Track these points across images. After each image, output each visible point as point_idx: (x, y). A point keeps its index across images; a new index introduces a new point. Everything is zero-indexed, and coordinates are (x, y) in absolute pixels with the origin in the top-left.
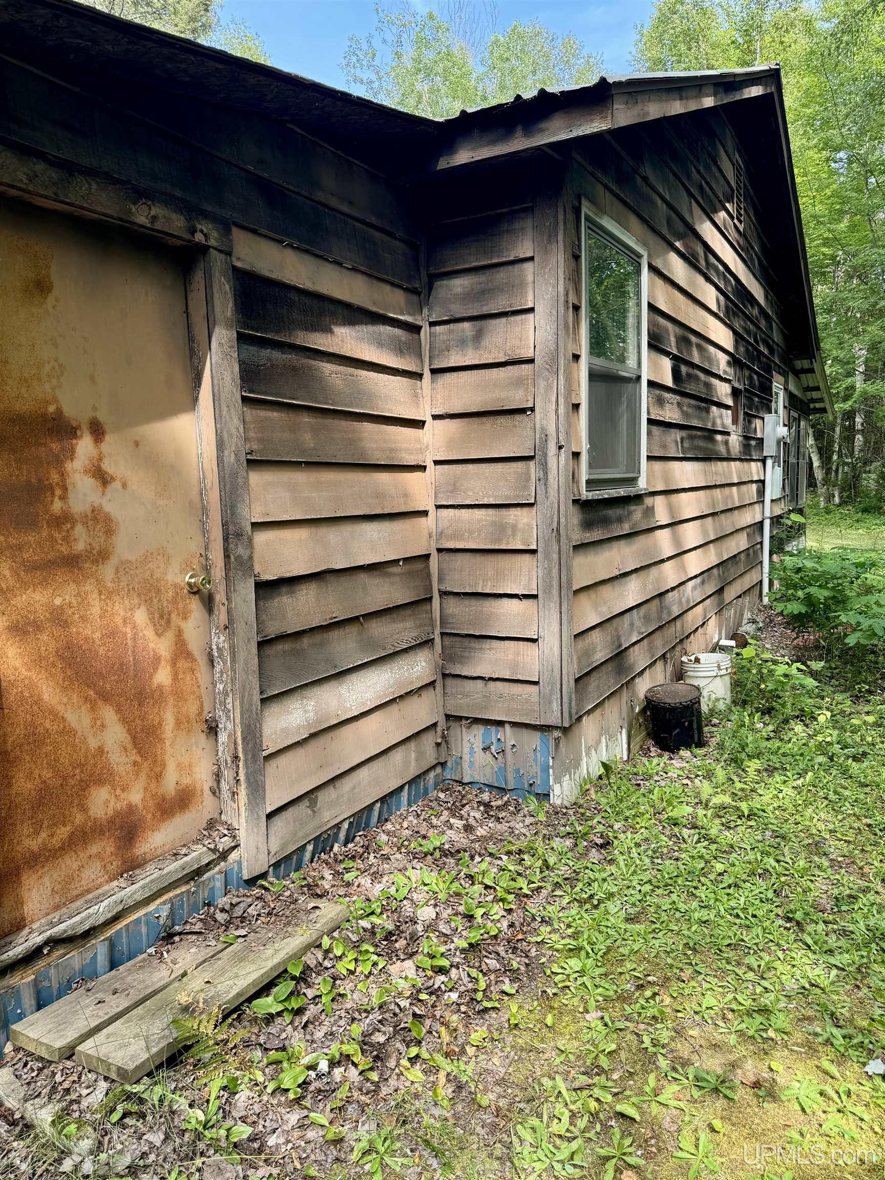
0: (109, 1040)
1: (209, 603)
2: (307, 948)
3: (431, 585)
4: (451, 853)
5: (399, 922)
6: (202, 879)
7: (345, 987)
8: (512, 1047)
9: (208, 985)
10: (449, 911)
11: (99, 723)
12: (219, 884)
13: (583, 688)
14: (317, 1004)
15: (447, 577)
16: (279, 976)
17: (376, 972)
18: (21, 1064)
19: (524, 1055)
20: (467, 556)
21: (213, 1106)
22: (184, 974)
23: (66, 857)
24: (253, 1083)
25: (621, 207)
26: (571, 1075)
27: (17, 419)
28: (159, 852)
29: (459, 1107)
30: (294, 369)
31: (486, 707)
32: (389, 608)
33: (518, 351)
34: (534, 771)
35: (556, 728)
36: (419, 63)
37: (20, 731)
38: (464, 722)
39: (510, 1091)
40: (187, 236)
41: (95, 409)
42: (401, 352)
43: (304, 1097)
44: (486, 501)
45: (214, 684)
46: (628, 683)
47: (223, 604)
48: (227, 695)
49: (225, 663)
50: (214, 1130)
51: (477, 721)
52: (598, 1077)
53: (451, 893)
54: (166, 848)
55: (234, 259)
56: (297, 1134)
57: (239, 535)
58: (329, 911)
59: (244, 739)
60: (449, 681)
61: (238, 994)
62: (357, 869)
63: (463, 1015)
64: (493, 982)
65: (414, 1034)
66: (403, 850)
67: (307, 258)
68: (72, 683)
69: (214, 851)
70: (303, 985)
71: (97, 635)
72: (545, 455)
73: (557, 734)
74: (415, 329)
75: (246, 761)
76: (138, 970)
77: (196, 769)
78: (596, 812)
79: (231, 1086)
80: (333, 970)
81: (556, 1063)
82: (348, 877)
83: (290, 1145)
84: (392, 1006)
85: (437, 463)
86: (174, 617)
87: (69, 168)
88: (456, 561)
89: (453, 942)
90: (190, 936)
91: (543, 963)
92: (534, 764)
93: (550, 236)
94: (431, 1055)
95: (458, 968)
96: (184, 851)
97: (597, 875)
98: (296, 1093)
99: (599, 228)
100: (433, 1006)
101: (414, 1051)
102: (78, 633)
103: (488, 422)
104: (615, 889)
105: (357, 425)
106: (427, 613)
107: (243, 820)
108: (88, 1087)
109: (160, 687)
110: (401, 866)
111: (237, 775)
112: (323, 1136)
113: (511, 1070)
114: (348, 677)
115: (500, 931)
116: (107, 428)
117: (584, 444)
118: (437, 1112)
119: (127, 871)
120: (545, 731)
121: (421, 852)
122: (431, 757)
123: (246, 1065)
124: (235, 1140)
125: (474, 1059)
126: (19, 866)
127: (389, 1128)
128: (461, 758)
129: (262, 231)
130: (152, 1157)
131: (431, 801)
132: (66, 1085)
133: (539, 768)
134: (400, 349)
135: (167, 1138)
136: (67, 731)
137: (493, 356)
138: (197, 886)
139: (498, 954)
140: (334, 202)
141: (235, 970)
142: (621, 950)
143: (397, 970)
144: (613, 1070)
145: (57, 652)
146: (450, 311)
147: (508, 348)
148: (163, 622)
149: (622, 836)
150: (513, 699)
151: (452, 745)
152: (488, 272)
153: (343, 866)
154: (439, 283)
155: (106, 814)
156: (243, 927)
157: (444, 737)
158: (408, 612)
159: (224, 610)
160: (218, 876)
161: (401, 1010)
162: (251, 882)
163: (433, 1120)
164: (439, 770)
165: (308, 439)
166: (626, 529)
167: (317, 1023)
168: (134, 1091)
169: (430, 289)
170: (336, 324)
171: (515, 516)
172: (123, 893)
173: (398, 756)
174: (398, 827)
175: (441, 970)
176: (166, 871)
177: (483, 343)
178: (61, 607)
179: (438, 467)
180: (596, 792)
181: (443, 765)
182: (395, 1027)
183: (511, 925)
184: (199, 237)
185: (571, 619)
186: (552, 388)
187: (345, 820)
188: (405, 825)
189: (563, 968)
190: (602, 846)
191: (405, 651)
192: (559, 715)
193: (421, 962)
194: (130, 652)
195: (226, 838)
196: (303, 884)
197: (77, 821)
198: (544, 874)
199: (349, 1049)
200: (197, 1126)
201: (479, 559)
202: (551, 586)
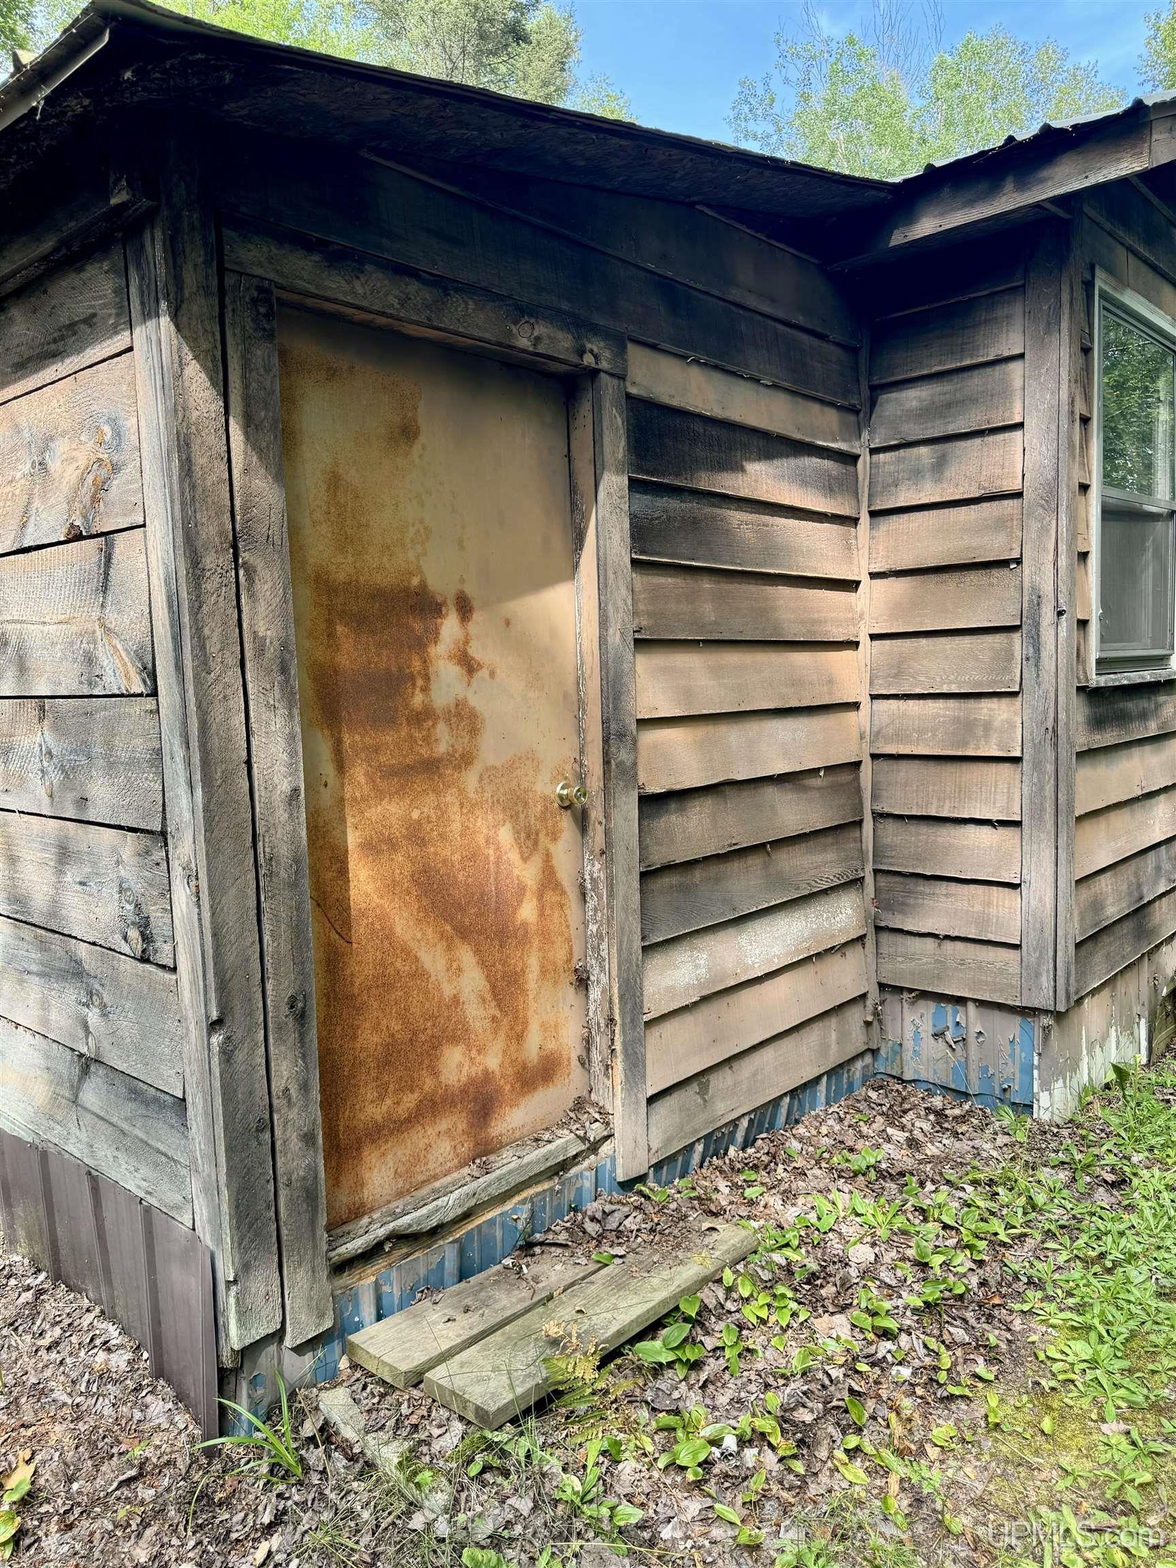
0: (464, 1370)
1: (582, 821)
2: (704, 1281)
3: (861, 804)
4: (890, 1175)
5: (825, 1261)
6: (568, 1175)
7: (755, 1340)
8: (992, 1455)
9: (580, 1316)
10: (893, 1254)
11: (455, 965)
12: (588, 1184)
13: (1086, 957)
14: (718, 1359)
15: (885, 793)
16: (667, 1315)
17: (795, 1325)
18: (359, 1386)
19: (1010, 1469)
20: (916, 764)
21: (593, 1474)
22: (550, 1298)
23: (412, 1132)
24: (640, 1452)
25: (1150, 275)
26: (1083, 1509)
27: (378, 594)
28: (517, 1135)
29: (919, 1528)
30: (695, 522)
31: (939, 977)
32: (805, 834)
33: (998, 483)
34: (1010, 1072)
35: (1046, 1012)
36: (834, 105)
37: (369, 971)
38: (905, 995)
39: (991, 1516)
40: (574, 359)
41: (462, 581)
42: (831, 490)
43: (706, 1481)
44: (945, 689)
45: (585, 924)
46: (1150, 953)
47: (600, 823)
48: (601, 938)
49: (600, 897)
50: (594, 1506)
51: (924, 995)
52: (1124, 1518)
53: (895, 1228)
54: (525, 1131)
55: (628, 384)
56: (698, 1528)
57: (621, 735)
58: (730, 1236)
59: (621, 997)
60: (885, 938)
61: (618, 1331)
62: (762, 1184)
63: (919, 1401)
64: (961, 1360)
65: (853, 1416)
66: (824, 1165)
67: (717, 376)
68: (427, 916)
69: (583, 1139)
70: (699, 1331)
71: (457, 857)
72: (1037, 625)
73: (1046, 1020)
74: (852, 459)
75: (623, 1025)
76: (493, 1285)
77: (563, 1032)
78: (1103, 1135)
79: (613, 1452)
80: (738, 1315)
81: (1058, 1488)
82: (750, 1193)
83: (689, 1543)
84: (820, 1375)
85: (873, 637)
86: (542, 836)
87: (444, 285)
88: (898, 771)
89: (900, 1297)
90: (553, 1249)
91: (1033, 1343)
92: (1010, 1061)
93: (1049, 324)
94: (877, 1450)
95: (910, 1334)
96: (547, 1136)
97: (1109, 1225)
98: (696, 1474)
99: (1118, 308)
100: (877, 1383)
101: (852, 1441)
102: (436, 854)
103: (951, 582)
104: (1138, 1249)
105: (770, 590)
106: (855, 841)
107: (618, 1102)
108: (440, 1426)
109: (524, 924)
110: (822, 1186)
111: (613, 1044)
112: (734, 1538)
113: (992, 1487)
114: (750, 924)
115: (968, 1290)
116: (476, 604)
117: (1094, 607)
118: (889, 1530)
119: (480, 1156)
120: (1029, 1015)
121: (848, 1169)
122: (857, 1041)
123: (630, 1427)
124: (622, 1523)
125: (937, 1464)
126: (360, 1138)
127: (823, 1542)
128: (901, 1045)
129: (664, 346)
130: (518, 1529)
131: (858, 1101)
132: (414, 1420)
133: (1018, 1066)
134: (830, 487)
135: (536, 1508)
136: (420, 974)
137: (961, 490)
138: (562, 1184)
139: (965, 1321)
140: (752, 301)
141: (613, 1299)
142: (1152, 1337)
143: (825, 1325)
144: (1148, 1511)
145: (412, 876)
146: (900, 433)
147: (983, 479)
148: (529, 843)
149: (1145, 1174)
150: (980, 968)
151: (889, 1027)
152: (955, 378)
153: (742, 1177)
154: (885, 396)
155: (459, 1081)
156: (620, 1244)
157: (876, 1014)
158: (830, 840)
159: (600, 830)
160: (587, 1174)
161: (831, 1381)
162: (627, 1186)
163: (882, 1541)
164: (868, 1059)
165: (708, 611)
166: (1153, 729)
167: (719, 1384)
168: (496, 1440)
169: (873, 403)
170: (749, 459)
171: (990, 709)
172: (475, 1185)
173: (813, 1036)
174: (815, 1133)
175: (885, 1334)
176: (526, 1160)
177: (947, 474)
178: (419, 822)
179: (876, 643)
180: (1103, 1107)
181: (874, 1052)
182: (825, 1403)
183: (983, 1283)
184: (588, 360)
185: (1071, 856)
186: (1048, 531)
187: (743, 1115)
188: (824, 1130)
189: (1063, 1352)
190: (1113, 1185)
191: (825, 892)
192: (1051, 994)
193: (856, 1319)
194: (492, 880)
195: (597, 1124)
196: (692, 1195)
197: (426, 1087)
198: (1029, 1217)
199: (766, 1424)
200: (574, 1498)
201: (933, 769)
202: (1043, 810)
